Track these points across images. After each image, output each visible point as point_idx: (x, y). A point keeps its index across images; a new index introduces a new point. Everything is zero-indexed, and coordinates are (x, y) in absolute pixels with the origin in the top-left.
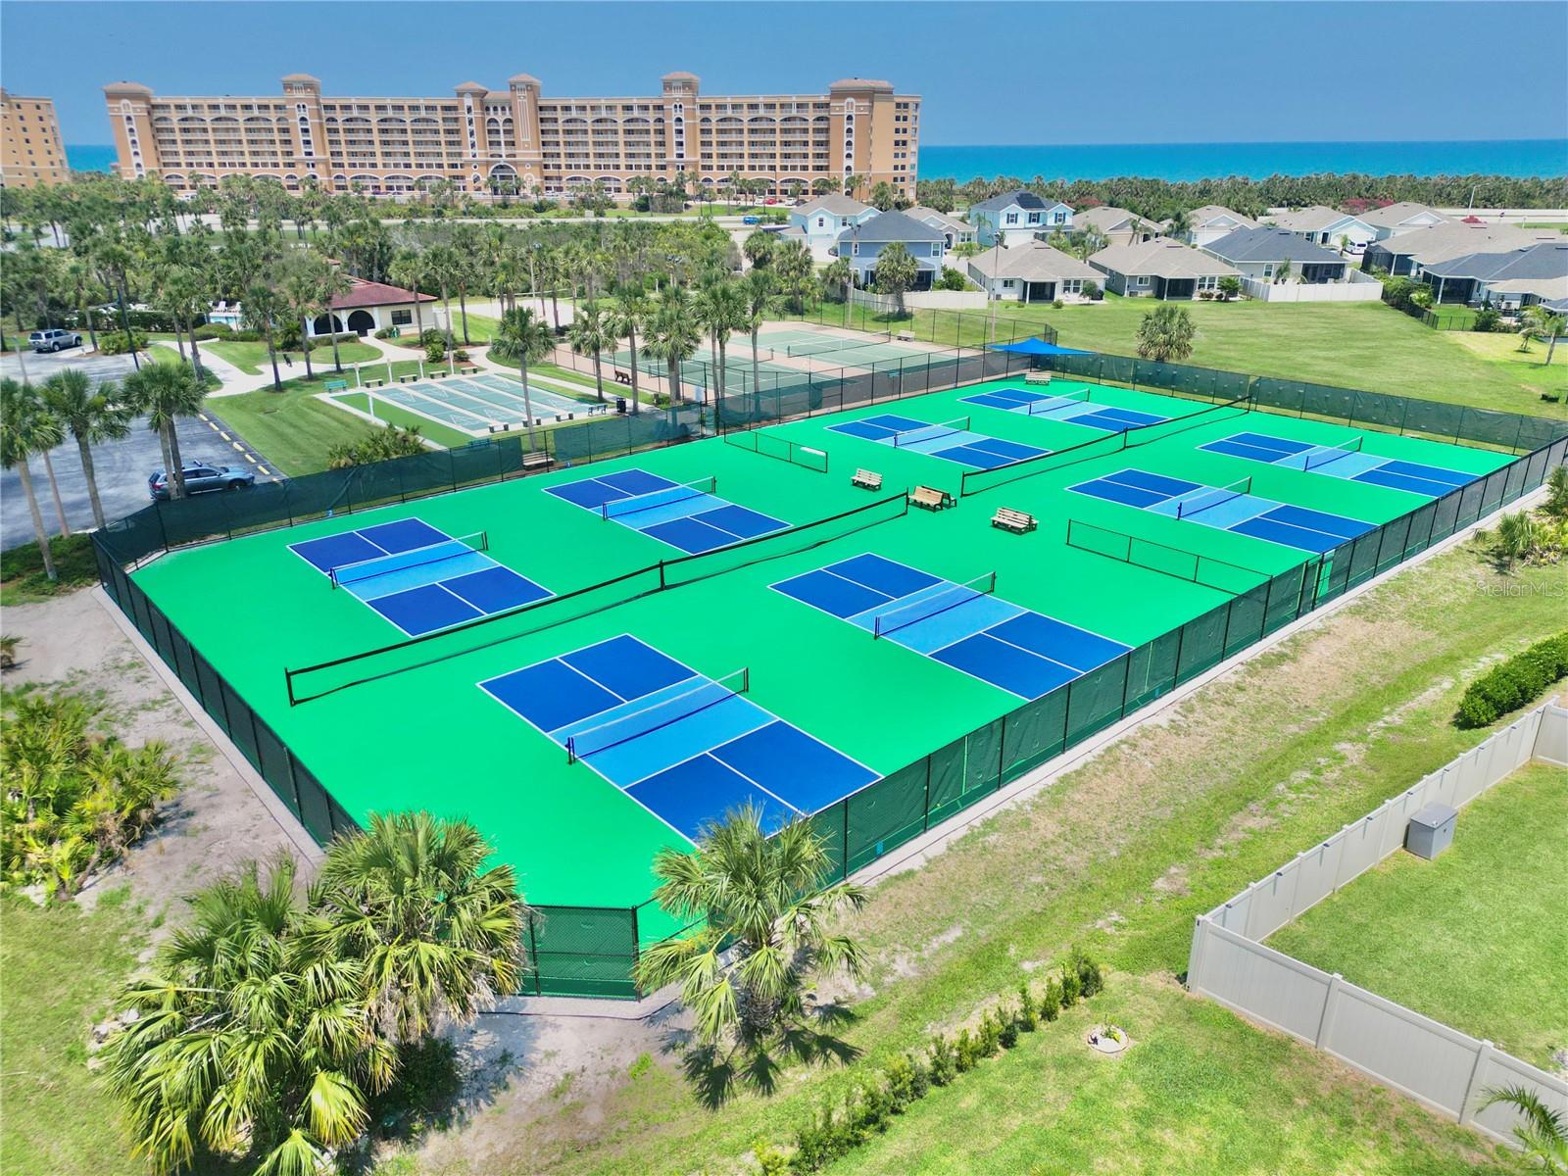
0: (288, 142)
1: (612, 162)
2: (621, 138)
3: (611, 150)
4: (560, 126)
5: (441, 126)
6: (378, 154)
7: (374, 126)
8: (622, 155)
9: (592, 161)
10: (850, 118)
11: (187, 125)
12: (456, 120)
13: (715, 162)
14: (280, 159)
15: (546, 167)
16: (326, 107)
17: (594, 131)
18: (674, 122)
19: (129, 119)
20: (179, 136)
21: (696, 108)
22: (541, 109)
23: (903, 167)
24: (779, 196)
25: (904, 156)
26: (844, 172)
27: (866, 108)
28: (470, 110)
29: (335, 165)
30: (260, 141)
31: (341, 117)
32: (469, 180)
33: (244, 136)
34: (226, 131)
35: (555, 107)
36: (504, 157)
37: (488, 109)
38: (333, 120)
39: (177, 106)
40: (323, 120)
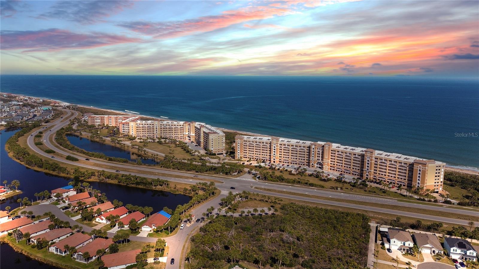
0: (270, 151)
2: (352, 161)
4: (336, 155)
5: (306, 151)
6: (290, 155)
7: (290, 149)
9: (343, 165)
10: (420, 170)
11: (250, 145)
12: (310, 150)
13: (378, 172)
14: (268, 154)
15: (331, 164)
16: (280, 144)
17: (345, 158)
18: (367, 161)
19: (239, 143)
20: (248, 147)
21: (373, 158)
22: (331, 150)
23: (438, 183)
24: (396, 185)
25: (438, 179)
26: (417, 184)
27: (425, 169)
28: (313, 149)
29: (280, 157)
30: (265, 150)
31: (283, 147)
32: (311, 164)
33: (261, 149)
34: (258, 147)
35: (335, 151)
36: (320, 160)
37: (318, 149)
38: (281, 147)
39: (249, 141)
40: (279, 147)
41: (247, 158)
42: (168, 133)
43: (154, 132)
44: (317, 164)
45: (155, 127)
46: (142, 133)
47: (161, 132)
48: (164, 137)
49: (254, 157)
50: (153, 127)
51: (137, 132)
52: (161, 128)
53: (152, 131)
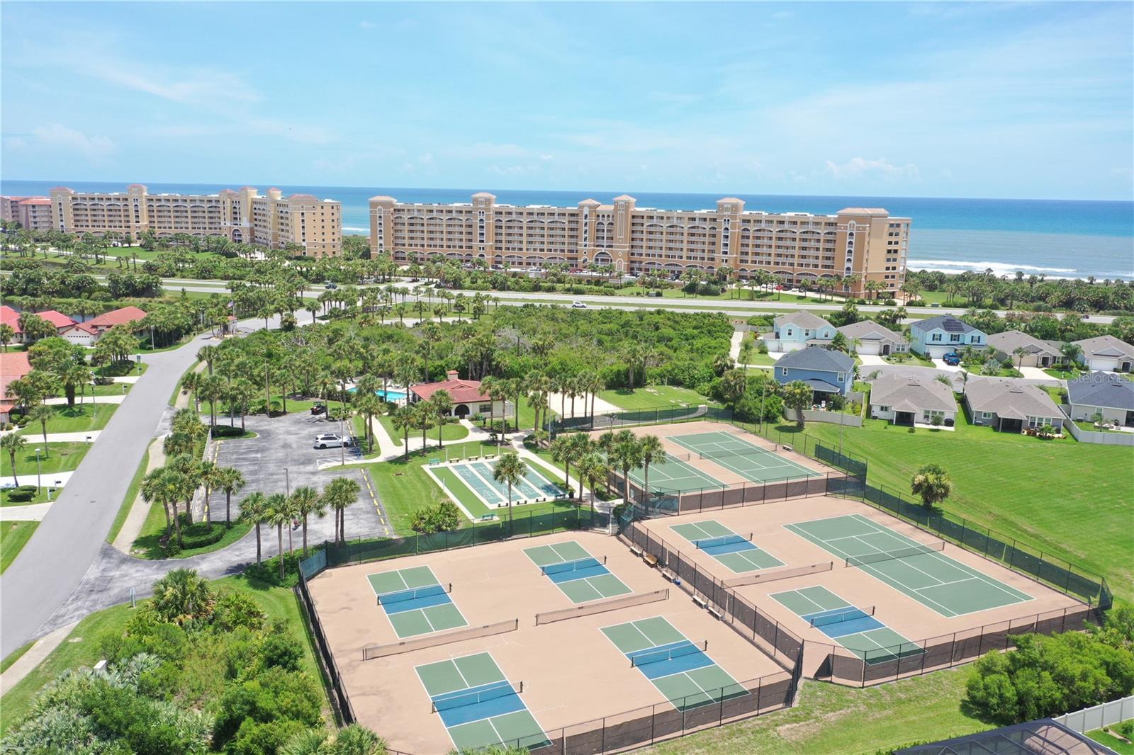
0: (470, 233)
1: (678, 253)
2: (685, 238)
3: (678, 245)
4: (645, 228)
5: (567, 226)
6: (524, 242)
7: (525, 225)
8: (685, 250)
9: (664, 252)
10: (851, 234)
11: (412, 221)
12: (577, 222)
13: (750, 258)
14: (464, 244)
15: (632, 254)
16: (496, 213)
17: (667, 233)
18: (723, 231)
19: (380, 217)
20: (407, 228)
21: (739, 221)
22: (633, 216)
23: (894, 268)
25: (895, 260)
26: (845, 270)
27: (865, 229)
28: (586, 216)
29: (496, 248)
30: (454, 233)
31: (505, 219)
32: (580, 260)
33: (445, 229)
34: (435, 225)
35: (643, 217)
36: (605, 247)
37: (598, 216)
38: (500, 221)
39: (409, 210)
40: (493, 221)
41: (405, 259)
42: (173, 225)
43: (128, 221)
44: (597, 260)
46: (93, 226)
47: (150, 222)
48: (163, 236)
49: (426, 255)
50: (126, 208)
51: (78, 223)
52: (151, 208)
53: (123, 219)
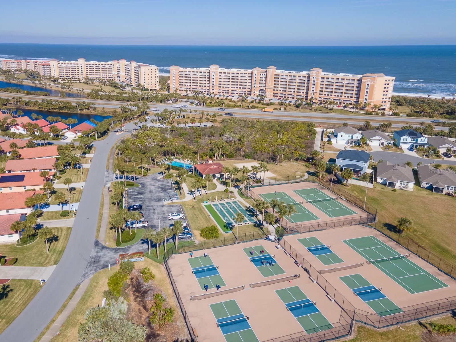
0: (209, 81)
1: (293, 90)
2: (297, 84)
3: (293, 87)
4: (280, 80)
5: (248, 78)
6: (230, 85)
7: (230, 78)
8: (296, 89)
9: (287, 90)
10: (368, 85)
11: (186, 76)
12: (252, 77)
13: (323, 93)
14: (206, 85)
15: (274, 90)
16: (219, 73)
17: (289, 82)
18: (312, 82)
19: (174, 74)
20: (184, 78)
21: (320, 78)
22: (275, 75)
23: (386, 98)
24: (342, 104)
25: (386, 95)
26: (364, 100)
27: (374, 82)
28: (256, 75)
29: (219, 87)
30: (202, 80)
31: (223, 75)
32: (252, 92)
33: (199, 79)
34: (195, 77)
35: (279, 75)
36: (263, 87)
37: (260, 74)
38: (221, 76)
39: (185, 71)
40: (218, 76)
41: (183, 90)
42: (95, 74)
43: (79, 73)
44: (259, 92)
45: (80, 67)
46: (66, 74)
47: (87, 73)
48: (91, 78)
49: (191, 90)
50: (78, 67)
51: (60, 73)
52: (87, 67)
53: (77, 71)
